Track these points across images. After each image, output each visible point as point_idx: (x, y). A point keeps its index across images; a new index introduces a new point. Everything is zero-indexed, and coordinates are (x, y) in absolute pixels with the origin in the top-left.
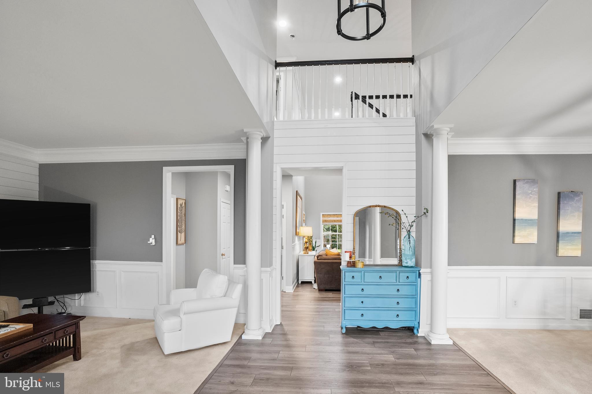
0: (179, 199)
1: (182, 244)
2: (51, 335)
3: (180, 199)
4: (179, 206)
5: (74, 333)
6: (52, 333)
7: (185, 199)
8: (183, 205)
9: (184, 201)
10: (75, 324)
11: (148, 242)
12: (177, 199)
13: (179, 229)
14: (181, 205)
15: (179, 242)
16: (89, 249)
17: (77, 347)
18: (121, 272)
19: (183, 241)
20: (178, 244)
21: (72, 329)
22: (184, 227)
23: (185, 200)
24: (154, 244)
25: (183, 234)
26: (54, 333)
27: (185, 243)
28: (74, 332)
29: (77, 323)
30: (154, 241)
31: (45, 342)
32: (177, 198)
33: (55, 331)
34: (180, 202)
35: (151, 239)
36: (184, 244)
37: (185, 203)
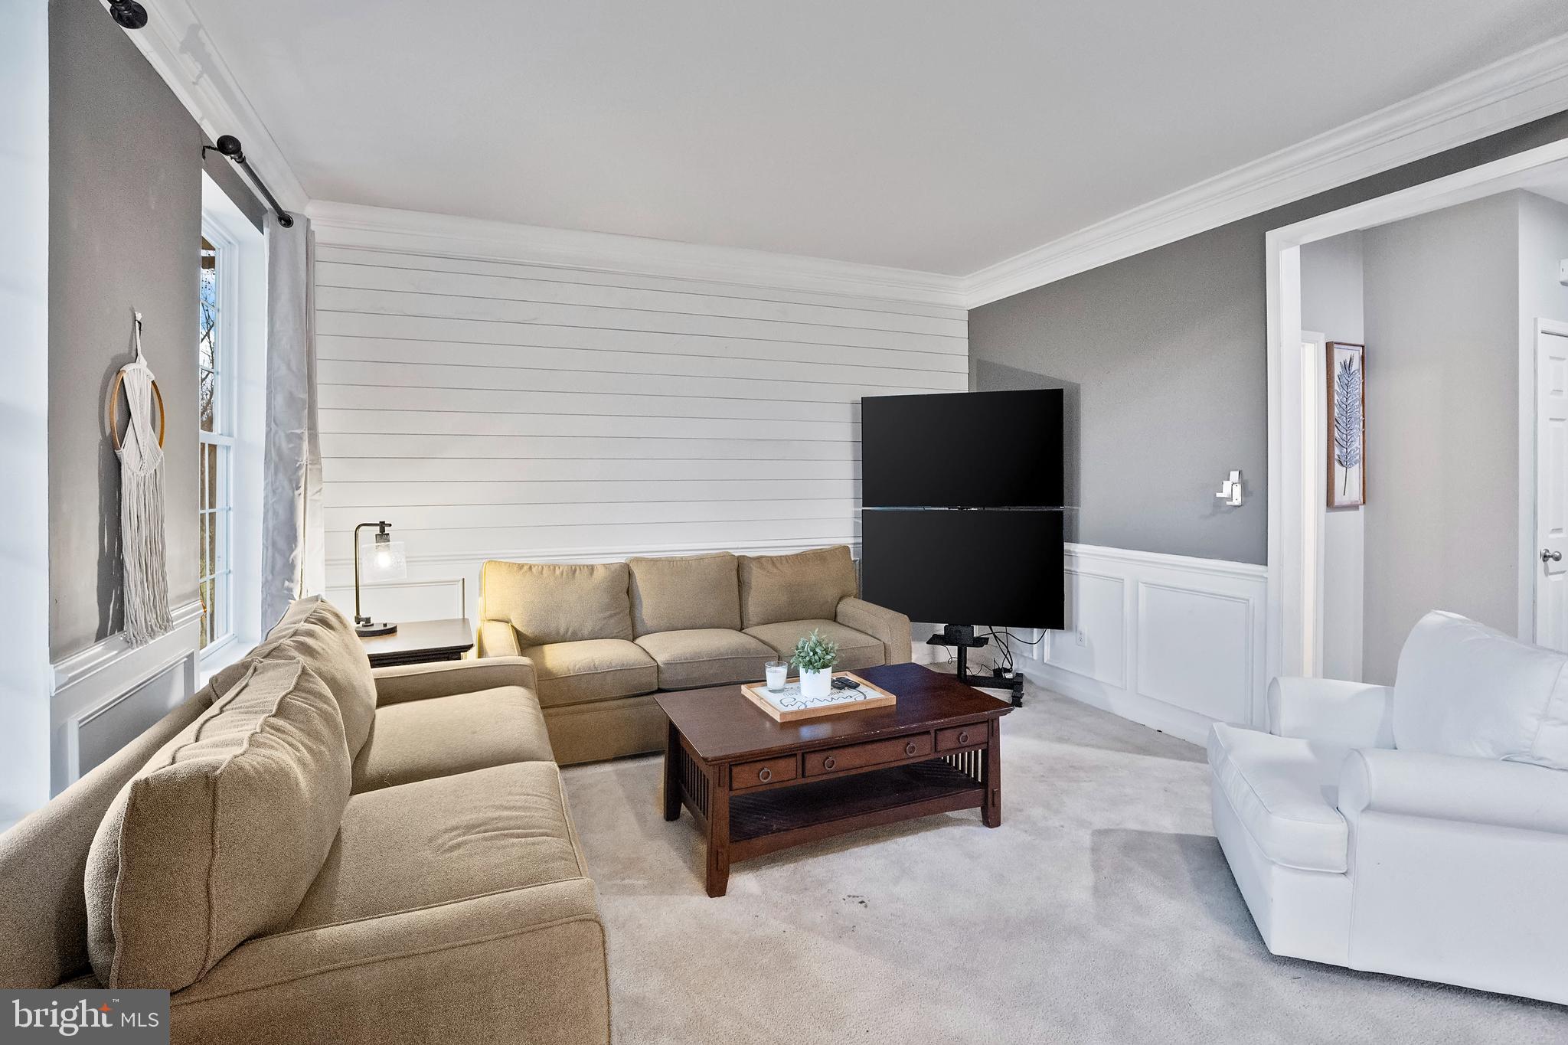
0: (1335, 345)
1: (1354, 507)
2: (925, 737)
3: (1339, 344)
4: (1338, 370)
5: (984, 746)
6: (928, 733)
7: (1363, 344)
8: (1356, 365)
9: (1357, 354)
10: (988, 721)
11: (1219, 495)
12: (1329, 347)
13: (1337, 451)
14: (1347, 366)
15: (1339, 499)
16: (1061, 513)
17: (990, 789)
18: (1140, 583)
19: (1354, 493)
20: (1336, 504)
21: (978, 733)
22: (1357, 444)
23: (1363, 347)
24: (1237, 499)
25: (1355, 472)
26: (933, 734)
27: (1364, 503)
28: (983, 743)
29: (992, 720)
30: (1237, 490)
31: (911, 755)
32: (1328, 344)
33: (936, 730)
34: (1340, 356)
35: (1227, 485)
36: (1362, 508)
37: (1363, 358)
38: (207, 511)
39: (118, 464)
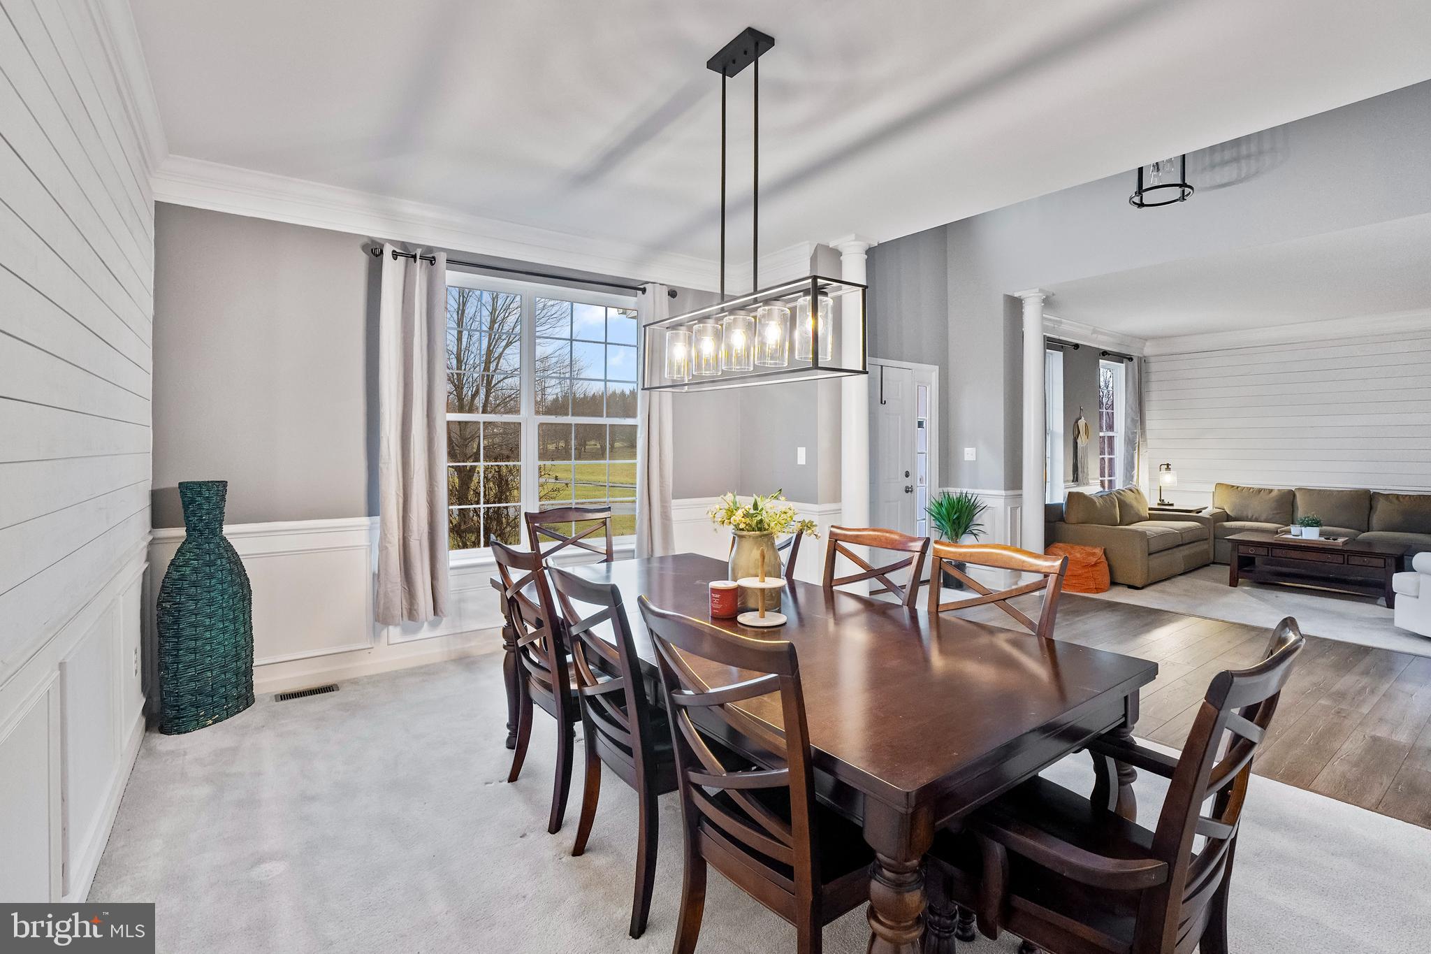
38: (1107, 456)
39: (1077, 443)
